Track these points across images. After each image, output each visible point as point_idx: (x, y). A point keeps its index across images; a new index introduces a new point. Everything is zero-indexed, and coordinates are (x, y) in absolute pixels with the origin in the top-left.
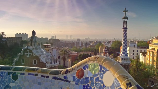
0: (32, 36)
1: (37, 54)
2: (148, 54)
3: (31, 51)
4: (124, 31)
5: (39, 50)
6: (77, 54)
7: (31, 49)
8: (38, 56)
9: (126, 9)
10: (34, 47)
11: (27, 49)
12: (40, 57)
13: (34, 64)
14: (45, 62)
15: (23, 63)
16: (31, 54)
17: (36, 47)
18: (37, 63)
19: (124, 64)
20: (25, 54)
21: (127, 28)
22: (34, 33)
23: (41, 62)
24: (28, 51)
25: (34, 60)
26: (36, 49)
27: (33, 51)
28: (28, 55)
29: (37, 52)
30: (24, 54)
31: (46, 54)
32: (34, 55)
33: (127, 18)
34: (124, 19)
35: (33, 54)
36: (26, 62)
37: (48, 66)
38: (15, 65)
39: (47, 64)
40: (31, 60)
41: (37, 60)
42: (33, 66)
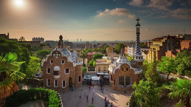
0: (59, 40)
1: (65, 55)
2: (150, 53)
3: (59, 53)
4: (137, 35)
5: (66, 52)
6: (91, 54)
7: (60, 51)
8: (66, 56)
9: (138, 18)
10: (62, 49)
11: (56, 51)
12: (68, 58)
13: (62, 63)
14: (72, 62)
16: (60, 55)
17: (64, 49)
18: (65, 62)
19: (139, 61)
21: (139, 33)
22: (61, 37)
23: (69, 61)
24: (57, 52)
25: (62, 60)
26: (64, 50)
27: (62, 52)
28: (56, 56)
29: (65, 53)
30: (53, 55)
31: (72, 55)
32: (62, 56)
33: (140, 25)
36: (54, 62)
37: (75, 65)
38: (43, 65)
39: (74, 63)
40: (60, 60)
41: (65, 60)
42: (61, 66)
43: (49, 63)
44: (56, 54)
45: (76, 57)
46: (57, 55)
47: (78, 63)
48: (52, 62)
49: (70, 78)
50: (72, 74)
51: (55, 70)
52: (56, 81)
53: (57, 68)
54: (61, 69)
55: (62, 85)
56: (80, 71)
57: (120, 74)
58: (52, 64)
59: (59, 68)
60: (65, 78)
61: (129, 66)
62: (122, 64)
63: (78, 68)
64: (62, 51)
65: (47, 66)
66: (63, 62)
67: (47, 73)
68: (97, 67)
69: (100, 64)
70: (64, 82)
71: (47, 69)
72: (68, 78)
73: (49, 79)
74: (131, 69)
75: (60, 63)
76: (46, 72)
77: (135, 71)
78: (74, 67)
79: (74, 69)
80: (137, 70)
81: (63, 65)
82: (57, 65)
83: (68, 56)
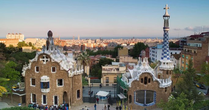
1: (56, 60)
3: (48, 56)
5: (58, 55)
7: (49, 54)
8: (59, 62)
10: (52, 51)
11: (44, 54)
12: (61, 64)
13: (52, 72)
14: (67, 70)
15: (37, 71)
16: (49, 59)
17: (54, 50)
18: (57, 71)
19: (167, 69)
20: (41, 59)
21: (168, 28)
23: (62, 69)
24: (44, 56)
25: (52, 68)
26: (55, 53)
27: (51, 56)
28: (44, 61)
29: (56, 57)
30: (38, 59)
34: (164, 17)
35: (52, 60)
36: (41, 70)
37: (71, 74)
39: (69, 72)
40: (49, 67)
41: (56, 67)
42: (51, 75)
43: (34, 72)
44: (44, 58)
46: (45, 59)
48: (37, 70)
49: (65, 93)
50: (67, 87)
51: (42, 81)
52: (44, 97)
53: (45, 78)
54: (50, 80)
55: (54, 103)
56: (79, 83)
57: (138, 87)
58: (38, 72)
59: (48, 78)
60: (57, 93)
61: (152, 76)
62: (141, 73)
63: (77, 78)
64: (52, 53)
65: (31, 75)
66: (54, 70)
67: (31, 85)
68: (105, 77)
69: (107, 74)
70: (56, 98)
71: (31, 80)
72: (62, 93)
73: (34, 93)
74: (154, 80)
75: (49, 71)
76: (29, 84)
77: (161, 83)
78: (71, 77)
79: (71, 80)
80: (163, 81)
81: (53, 74)
82: (45, 75)
83: (61, 62)
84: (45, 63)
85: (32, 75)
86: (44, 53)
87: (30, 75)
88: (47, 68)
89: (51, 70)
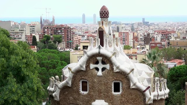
3: (106, 60)
7: (109, 54)
8: (128, 71)
11: (99, 55)
12: (132, 75)
13: (113, 92)
14: (144, 88)
15: (83, 90)
16: (108, 66)
20: (92, 66)
23: (134, 87)
25: (114, 83)
27: (114, 59)
28: (97, 69)
30: (88, 66)
32: (116, 70)
35: (115, 68)
36: (92, 88)
38: (60, 96)
39: (147, 92)
40: (108, 83)
41: (122, 81)
42: (112, 99)
43: (78, 91)
44: (97, 63)
45: (147, 73)
46: (100, 66)
47: (155, 93)
48: (85, 89)
58: (85, 93)
65: (71, 98)
75: (108, 91)
81: (116, 96)
82: (100, 98)
83: (131, 71)
84: (100, 73)
85: (75, 99)
86: (99, 53)
87: (69, 99)
88: (104, 84)
89: (111, 88)
